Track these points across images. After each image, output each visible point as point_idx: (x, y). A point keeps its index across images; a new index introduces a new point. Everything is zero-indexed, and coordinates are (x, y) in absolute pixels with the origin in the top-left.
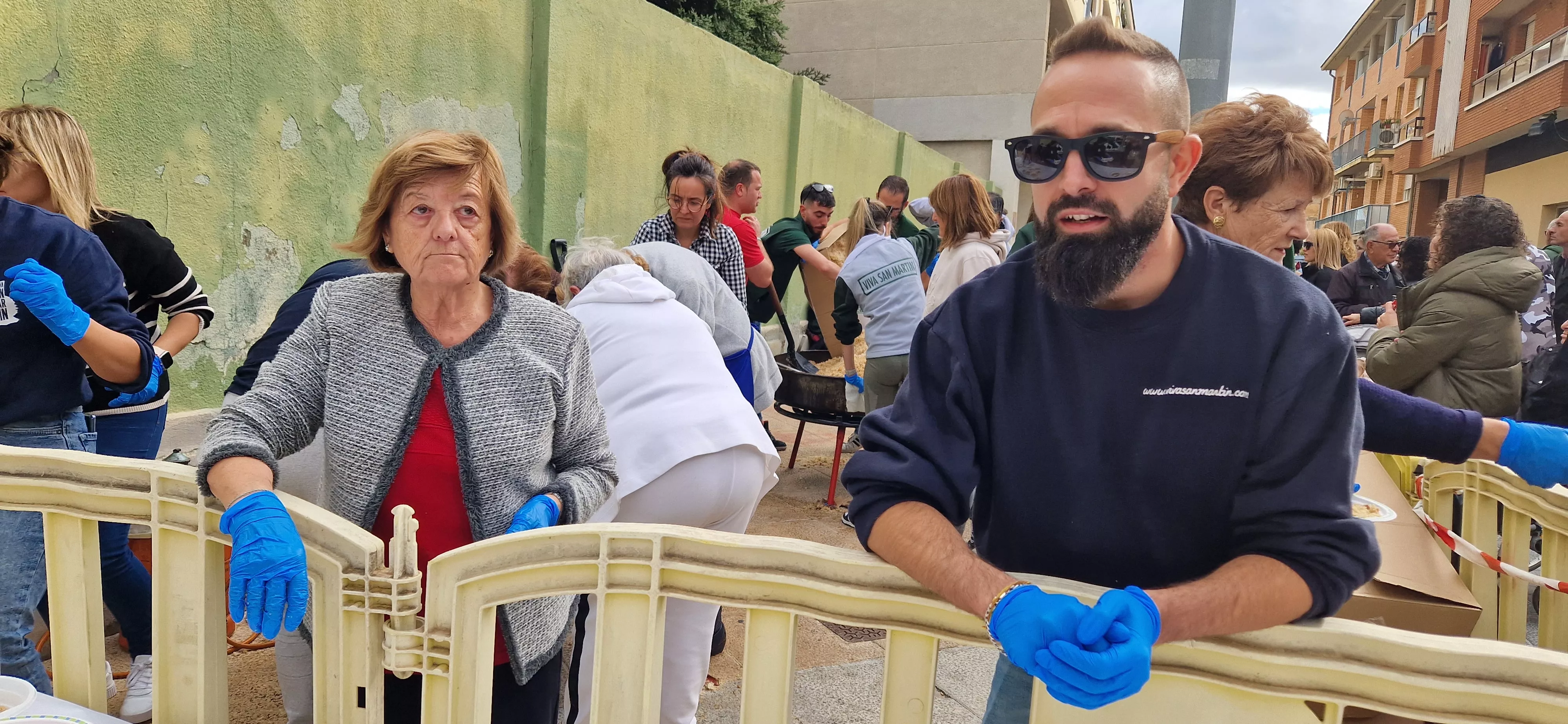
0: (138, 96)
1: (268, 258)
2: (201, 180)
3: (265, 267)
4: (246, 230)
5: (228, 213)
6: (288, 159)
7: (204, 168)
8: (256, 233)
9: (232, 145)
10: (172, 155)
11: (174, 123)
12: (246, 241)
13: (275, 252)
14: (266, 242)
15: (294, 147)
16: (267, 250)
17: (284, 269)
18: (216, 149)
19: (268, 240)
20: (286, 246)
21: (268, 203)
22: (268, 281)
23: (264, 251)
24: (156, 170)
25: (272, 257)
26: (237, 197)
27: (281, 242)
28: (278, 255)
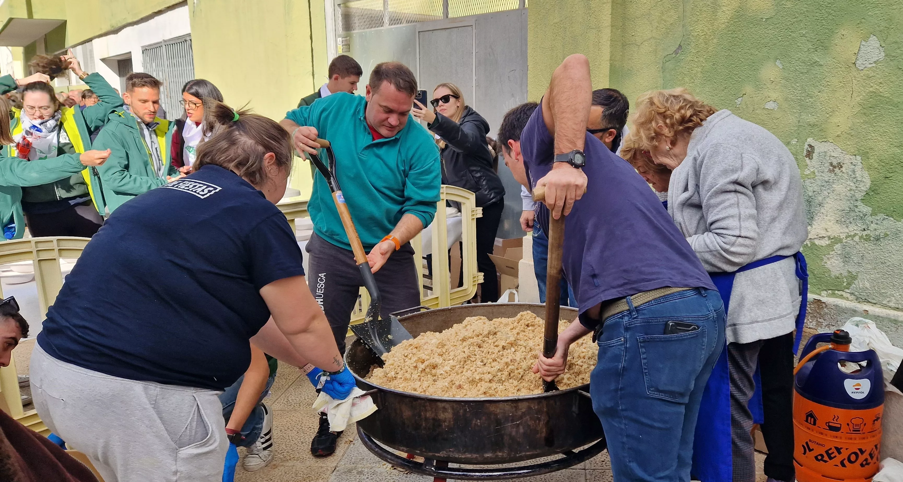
0: (729, 50)
1: (830, 171)
2: (770, 105)
3: (827, 179)
4: (810, 146)
5: (792, 131)
6: (864, 77)
7: (774, 95)
8: (820, 148)
9: (802, 73)
10: (749, 89)
11: (753, 65)
12: (809, 154)
13: (840, 166)
14: (830, 156)
15: (874, 65)
16: (831, 164)
17: (848, 183)
18: (787, 79)
19: (833, 154)
20: (854, 161)
21: (836, 121)
22: (829, 191)
23: (827, 165)
24: (736, 101)
25: (837, 170)
26: (803, 117)
27: (848, 157)
28: (843, 169)
